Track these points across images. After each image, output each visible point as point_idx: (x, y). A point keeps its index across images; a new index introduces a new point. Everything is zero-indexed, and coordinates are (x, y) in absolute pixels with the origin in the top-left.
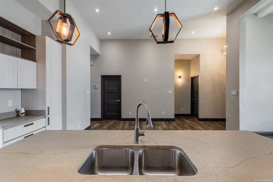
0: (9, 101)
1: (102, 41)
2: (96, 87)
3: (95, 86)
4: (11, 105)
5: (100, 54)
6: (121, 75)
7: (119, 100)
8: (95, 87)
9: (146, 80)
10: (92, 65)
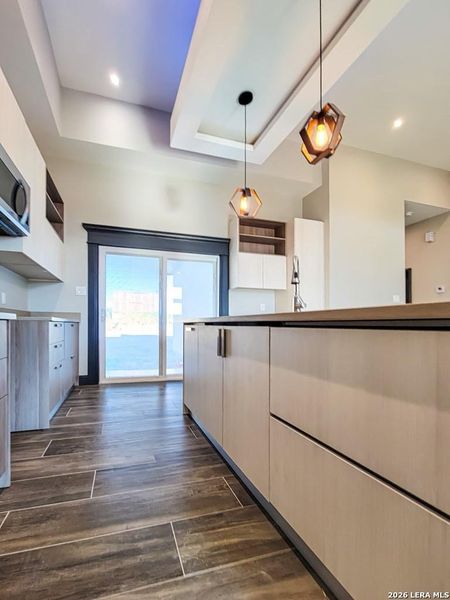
3: (440, 289)
8: (440, 291)
10: (430, 242)
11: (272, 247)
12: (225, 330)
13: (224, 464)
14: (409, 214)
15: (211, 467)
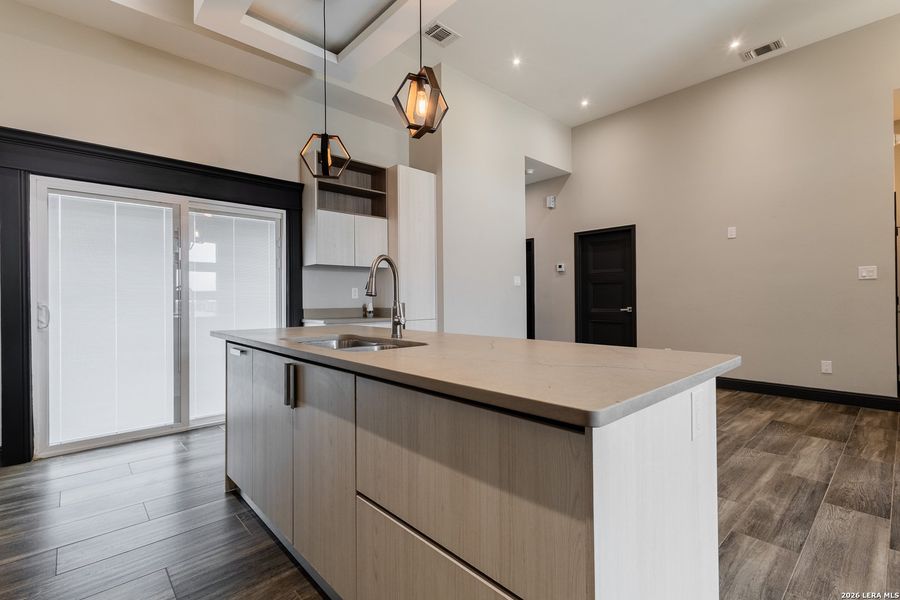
0: (353, 289)
1: (577, 131)
2: (563, 269)
3: (560, 267)
4: (357, 297)
5: (569, 170)
6: (634, 226)
7: (628, 309)
8: (559, 269)
9: (732, 232)
10: (551, 208)
11: (368, 202)
12: (296, 367)
13: (296, 569)
14: (531, 172)
15: (275, 579)
